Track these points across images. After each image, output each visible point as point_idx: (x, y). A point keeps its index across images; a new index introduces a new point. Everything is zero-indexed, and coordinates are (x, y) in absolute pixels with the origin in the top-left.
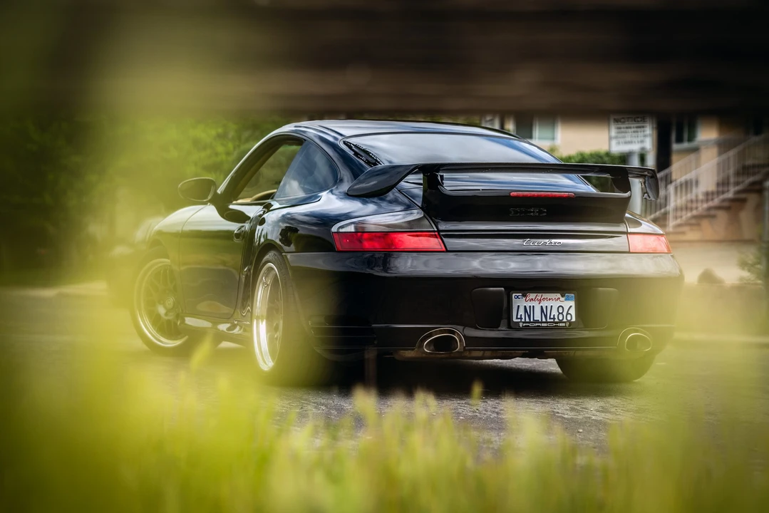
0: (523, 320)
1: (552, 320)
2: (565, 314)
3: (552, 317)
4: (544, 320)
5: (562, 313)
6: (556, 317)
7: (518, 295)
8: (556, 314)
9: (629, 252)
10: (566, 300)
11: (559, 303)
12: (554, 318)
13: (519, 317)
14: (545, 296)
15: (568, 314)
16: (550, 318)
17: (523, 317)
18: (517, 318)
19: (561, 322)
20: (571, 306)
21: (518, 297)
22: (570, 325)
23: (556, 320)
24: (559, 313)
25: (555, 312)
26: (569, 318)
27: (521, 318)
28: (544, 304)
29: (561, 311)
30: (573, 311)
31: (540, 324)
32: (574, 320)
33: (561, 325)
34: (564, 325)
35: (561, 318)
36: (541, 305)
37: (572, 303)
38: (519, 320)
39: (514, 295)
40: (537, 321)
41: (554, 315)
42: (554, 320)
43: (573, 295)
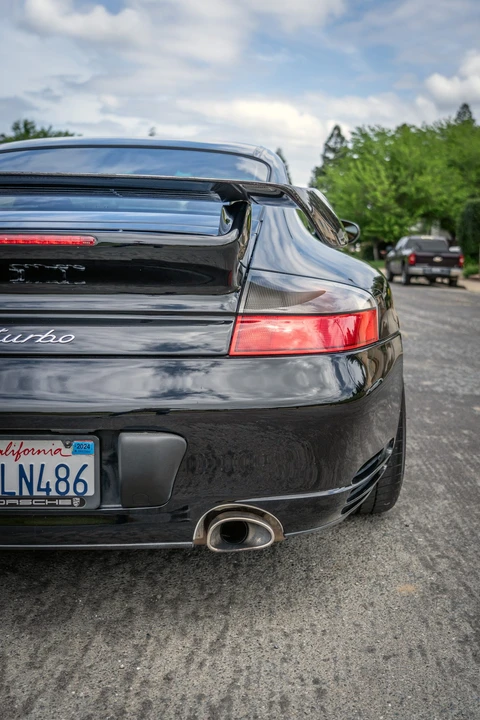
1: (44, 494)
2: (71, 480)
3: (43, 486)
4: (26, 492)
5: (65, 480)
6: (52, 487)
8: (53, 481)
9: (228, 356)
10: (74, 453)
11: (58, 460)
12: (48, 490)
14: (28, 444)
15: (77, 480)
16: (39, 489)
19: (63, 496)
20: (85, 466)
22: (82, 502)
23: (53, 493)
24: (60, 480)
25: (49, 477)
26: (80, 488)
28: (26, 461)
29: (62, 473)
30: (90, 476)
31: (17, 502)
32: (91, 492)
33: (61, 502)
34: (68, 502)
35: (62, 487)
36: (20, 462)
37: (90, 460)
40: (12, 495)
41: (48, 484)
42: (48, 494)
43: (91, 443)
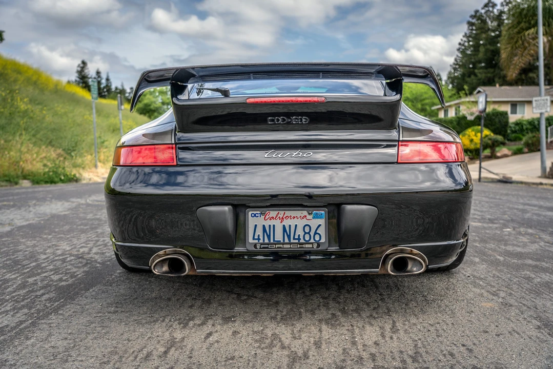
0: (261, 241)
1: (297, 241)
2: (312, 234)
3: (296, 237)
4: (287, 240)
5: (309, 233)
6: (301, 237)
7: (255, 212)
8: (302, 234)
9: (397, 163)
10: (314, 218)
11: (305, 222)
12: (299, 239)
13: (256, 237)
14: (288, 213)
15: (316, 233)
16: (294, 239)
17: (261, 238)
18: (254, 239)
19: (307, 243)
20: (320, 225)
21: (255, 215)
22: (319, 245)
23: (302, 241)
24: (306, 233)
25: (300, 232)
26: (317, 238)
27: (259, 239)
28: (287, 223)
29: (307, 229)
30: (322, 231)
31: (282, 246)
32: (323, 240)
33: (307, 246)
34: (310, 246)
35: (307, 238)
36: (283, 223)
37: (322, 222)
38: (257, 241)
39: (250, 213)
40: (279, 242)
41: (299, 235)
42: (299, 241)
43: (323, 212)
